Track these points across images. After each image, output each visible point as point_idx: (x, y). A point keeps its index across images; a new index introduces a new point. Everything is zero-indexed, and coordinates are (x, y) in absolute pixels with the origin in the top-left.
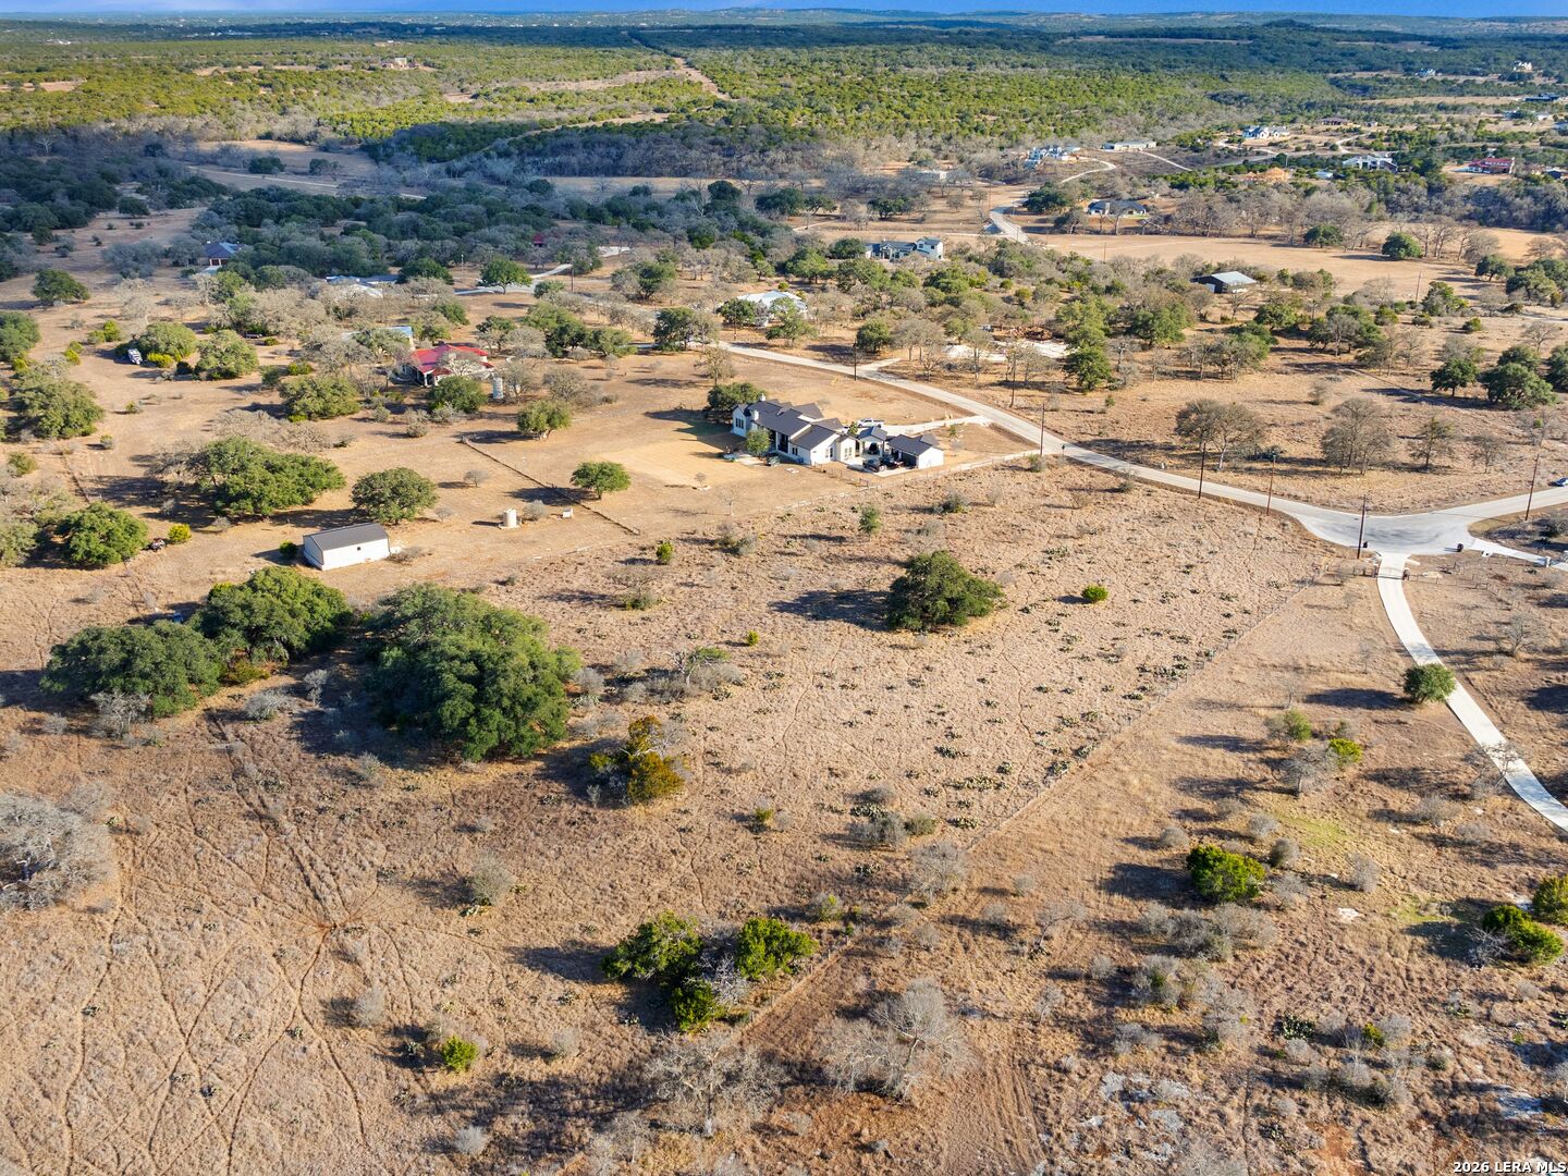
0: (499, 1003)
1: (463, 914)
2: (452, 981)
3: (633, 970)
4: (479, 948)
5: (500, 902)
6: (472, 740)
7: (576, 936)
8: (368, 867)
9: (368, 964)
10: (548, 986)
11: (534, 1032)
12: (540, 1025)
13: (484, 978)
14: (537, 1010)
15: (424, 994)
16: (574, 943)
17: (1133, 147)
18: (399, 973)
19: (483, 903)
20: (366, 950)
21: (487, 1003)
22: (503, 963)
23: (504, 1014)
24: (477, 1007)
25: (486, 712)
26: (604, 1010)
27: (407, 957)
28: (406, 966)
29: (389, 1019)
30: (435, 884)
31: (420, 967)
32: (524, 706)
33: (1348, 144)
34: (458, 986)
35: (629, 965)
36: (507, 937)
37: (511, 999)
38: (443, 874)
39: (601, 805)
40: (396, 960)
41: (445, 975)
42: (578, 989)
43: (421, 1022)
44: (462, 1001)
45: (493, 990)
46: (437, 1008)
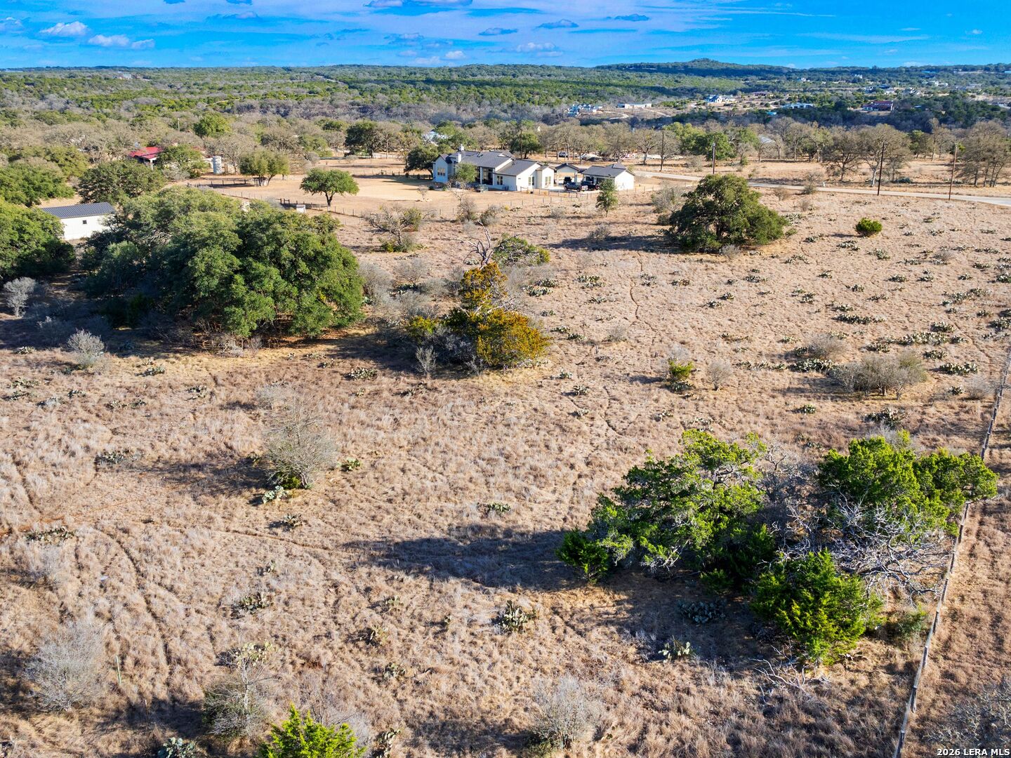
0: (368, 638)
1: (256, 501)
2: (254, 604)
3: (639, 552)
4: (296, 550)
5: (319, 482)
6: (239, 303)
7: (476, 519)
8: (81, 453)
9: (70, 589)
10: (459, 601)
11: (464, 691)
12: (471, 675)
13: (319, 596)
14: (454, 647)
15: (195, 634)
16: (477, 529)
17: (637, 106)
18: (137, 599)
19: (288, 485)
20: (69, 563)
21: (337, 642)
22: (352, 568)
23: (383, 661)
24: (317, 650)
25: (260, 267)
26: (596, 634)
27: (152, 569)
28: (151, 587)
29: (115, 688)
30: (198, 467)
31: (181, 586)
32: (310, 260)
33: (776, 104)
34: (267, 615)
35: (628, 544)
36: (347, 529)
37: (388, 631)
38: (210, 455)
39: (437, 374)
40: (131, 577)
41: (236, 595)
42: (525, 601)
43: (195, 692)
44: (281, 640)
45: (343, 617)
46: (225, 660)
